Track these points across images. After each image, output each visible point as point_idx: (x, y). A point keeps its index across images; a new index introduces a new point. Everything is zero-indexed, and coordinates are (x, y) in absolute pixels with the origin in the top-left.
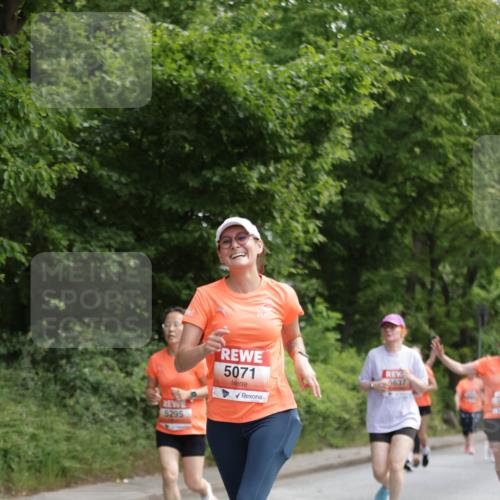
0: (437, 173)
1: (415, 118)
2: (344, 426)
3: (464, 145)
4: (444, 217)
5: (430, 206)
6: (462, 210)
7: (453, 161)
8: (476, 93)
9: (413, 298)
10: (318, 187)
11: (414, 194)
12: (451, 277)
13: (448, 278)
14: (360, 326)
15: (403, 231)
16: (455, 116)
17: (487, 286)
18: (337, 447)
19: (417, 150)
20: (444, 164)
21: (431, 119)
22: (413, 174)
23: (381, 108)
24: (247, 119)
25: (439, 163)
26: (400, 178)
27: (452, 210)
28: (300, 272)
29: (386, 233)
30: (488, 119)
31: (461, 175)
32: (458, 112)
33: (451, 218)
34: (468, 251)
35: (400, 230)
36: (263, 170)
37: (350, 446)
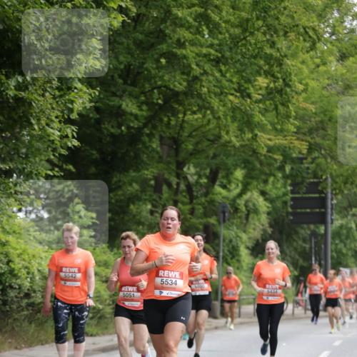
0: (182, 81)
1: (160, 30)
2: (99, 315)
3: (205, 56)
4: (187, 123)
5: (175, 113)
6: (204, 116)
7: (196, 71)
8: (216, 7)
9: (160, 198)
10: (72, 95)
11: (160, 101)
12: (195, 177)
13: (193, 179)
14: (113, 223)
15: (151, 136)
16: (197, 29)
17: (228, 186)
18: (91, 335)
19: (163, 61)
20: (188, 74)
21: (174, 31)
22: (159, 83)
23: (129, 21)
24: (5, 31)
25: (183, 73)
26: (147, 87)
27: (196, 116)
28: (56, 174)
29: (134, 138)
30: (228, 31)
31: (204, 84)
32: (200, 25)
33: (194, 123)
34: (211, 153)
35: (148, 135)
36: (20, 79)
37: (104, 334)
